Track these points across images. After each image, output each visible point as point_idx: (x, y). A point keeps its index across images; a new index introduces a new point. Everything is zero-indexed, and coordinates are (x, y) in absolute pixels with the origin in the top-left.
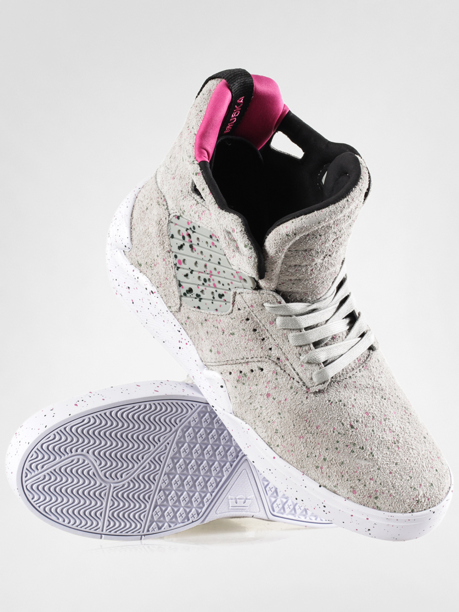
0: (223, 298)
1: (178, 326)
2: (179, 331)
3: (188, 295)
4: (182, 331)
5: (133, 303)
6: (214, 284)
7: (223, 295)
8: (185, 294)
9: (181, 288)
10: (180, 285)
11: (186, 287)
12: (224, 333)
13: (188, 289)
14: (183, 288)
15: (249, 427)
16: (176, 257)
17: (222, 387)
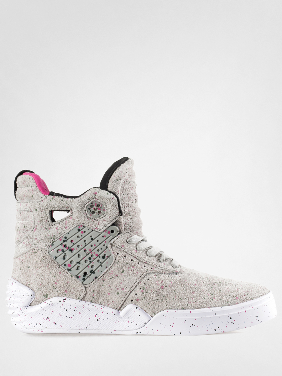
0: (106, 257)
1: (91, 304)
2: (93, 306)
3: (86, 277)
4: (94, 304)
5: (56, 324)
6: (96, 255)
7: (105, 255)
8: (84, 280)
9: (79, 278)
10: (78, 277)
11: (82, 274)
12: (118, 276)
13: (83, 275)
14: (80, 277)
15: (167, 310)
16: (65, 265)
17: (137, 308)
